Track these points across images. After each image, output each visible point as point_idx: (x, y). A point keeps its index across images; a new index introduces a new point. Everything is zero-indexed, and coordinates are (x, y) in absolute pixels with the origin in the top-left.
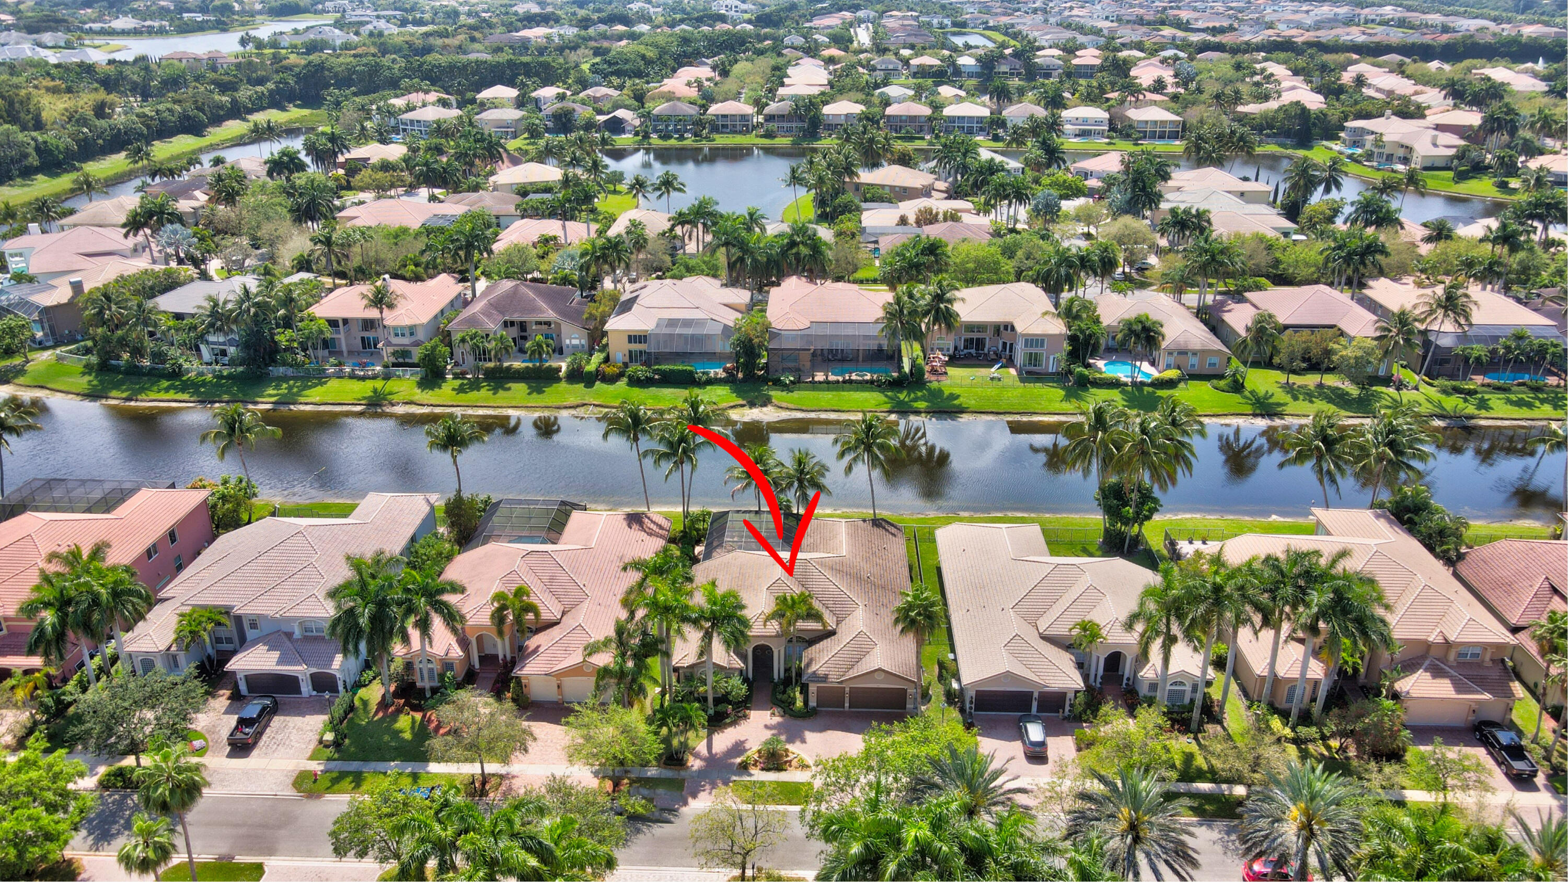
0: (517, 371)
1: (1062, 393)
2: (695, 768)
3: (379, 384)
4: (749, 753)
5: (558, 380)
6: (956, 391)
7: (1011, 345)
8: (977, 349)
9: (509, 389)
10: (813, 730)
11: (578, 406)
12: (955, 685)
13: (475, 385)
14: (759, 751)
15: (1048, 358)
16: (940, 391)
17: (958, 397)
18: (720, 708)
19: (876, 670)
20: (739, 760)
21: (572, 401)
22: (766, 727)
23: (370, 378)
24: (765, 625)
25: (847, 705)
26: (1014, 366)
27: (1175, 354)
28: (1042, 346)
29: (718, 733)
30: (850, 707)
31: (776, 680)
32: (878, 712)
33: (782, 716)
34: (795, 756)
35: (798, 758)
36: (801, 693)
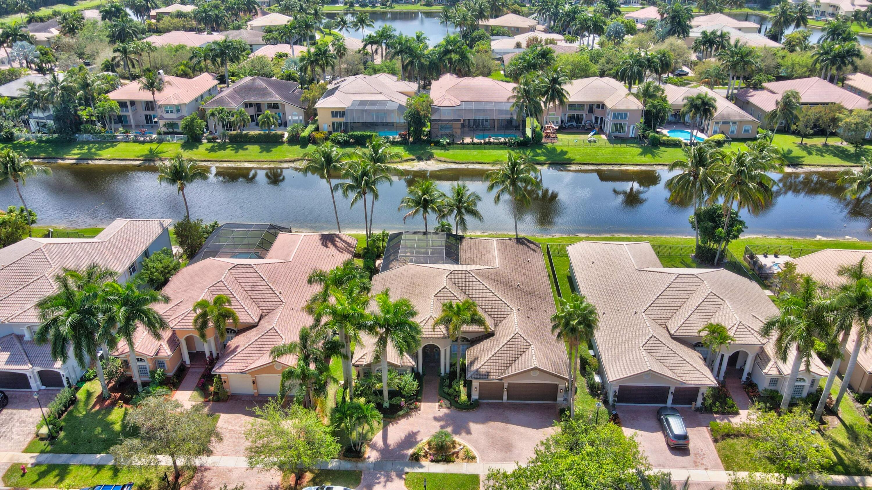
0: (253, 137)
1: (640, 150)
2: (372, 460)
3: (154, 146)
4: (420, 445)
5: (282, 143)
6: (565, 149)
7: (602, 119)
8: (577, 122)
9: (247, 149)
10: (476, 422)
11: (295, 161)
12: (597, 379)
13: (222, 147)
14: (429, 443)
15: (629, 127)
16: (554, 150)
17: (566, 153)
18: (395, 401)
19: (532, 369)
20: (411, 452)
21: (291, 157)
22: (436, 419)
23: (148, 142)
24: (434, 328)
25: (505, 397)
26: (603, 133)
27: (721, 123)
28: (625, 118)
29: (393, 425)
30: (507, 399)
31: (443, 375)
32: (532, 404)
33: (449, 408)
34: (462, 447)
35: (465, 450)
36: (464, 386)
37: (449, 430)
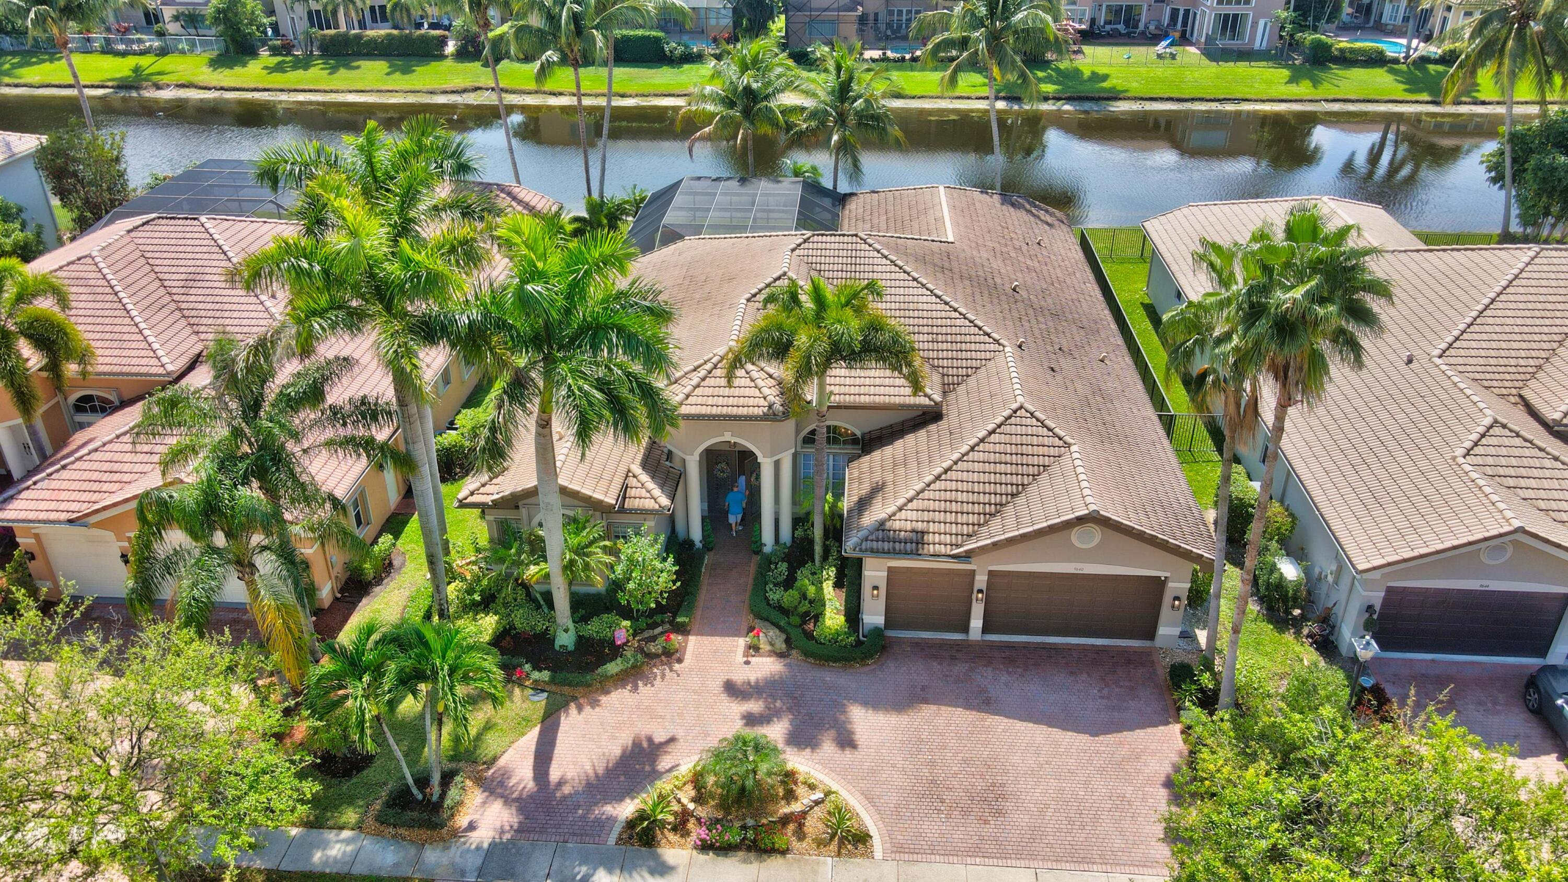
0: (373, 41)
1: (1286, 73)
2: (483, 835)
3: (145, 61)
4: (664, 785)
5: (442, 57)
6: (1102, 70)
7: (1187, 12)
8: (1127, 26)
10: (874, 703)
11: (465, 91)
13: (304, 63)
14: (697, 780)
15: (1255, 24)
16: (1077, 72)
17: (1105, 77)
18: (594, 628)
20: (627, 809)
21: (458, 82)
23: (135, 53)
25: (976, 623)
26: (1191, 44)
28: (1248, 2)
29: (580, 709)
30: (986, 629)
31: (767, 549)
32: (1070, 648)
33: (781, 655)
34: (818, 795)
35: (828, 806)
36: (838, 585)
37: (776, 732)
